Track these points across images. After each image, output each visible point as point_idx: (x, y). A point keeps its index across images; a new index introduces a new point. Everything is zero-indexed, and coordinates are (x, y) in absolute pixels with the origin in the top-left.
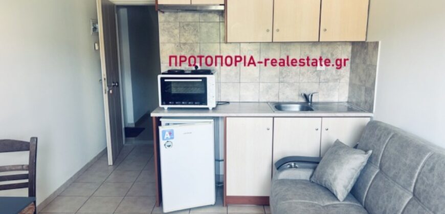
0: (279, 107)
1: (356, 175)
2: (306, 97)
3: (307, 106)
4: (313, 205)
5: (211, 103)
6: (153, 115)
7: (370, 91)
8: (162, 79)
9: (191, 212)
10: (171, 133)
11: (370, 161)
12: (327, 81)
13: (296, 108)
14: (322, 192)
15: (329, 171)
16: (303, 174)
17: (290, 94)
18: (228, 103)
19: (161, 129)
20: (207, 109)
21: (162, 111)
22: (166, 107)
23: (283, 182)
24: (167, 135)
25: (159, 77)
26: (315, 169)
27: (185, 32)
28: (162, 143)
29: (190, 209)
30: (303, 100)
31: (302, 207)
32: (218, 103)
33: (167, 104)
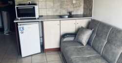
0: (61, 17)
1: (89, 37)
2: (70, 13)
3: (71, 16)
5: (37, 16)
6: (15, 21)
7: (91, 10)
8: (17, 7)
10: (23, 28)
11: (93, 32)
12: (76, 7)
13: (67, 17)
16: (72, 39)
17: (64, 12)
18: (42, 16)
19: (19, 27)
20: (35, 19)
21: (18, 20)
22: (19, 18)
23: (65, 42)
24: (21, 29)
25: (16, 7)
26: (75, 37)
28: (20, 32)
30: (68, 14)
32: (40, 16)
33: (20, 17)
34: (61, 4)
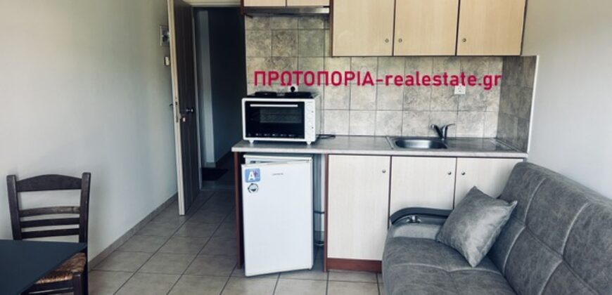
0: (401, 143)
1: (494, 234)
2: (437, 129)
3: (440, 142)
4: (435, 270)
5: (310, 136)
6: (234, 149)
7: (524, 122)
8: (248, 104)
9: (281, 276)
10: (256, 174)
11: (514, 215)
12: (468, 109)
13: (425, 144)
14: (449, 255)
15: (460, 227)
16: (427, 231)
17: (418, 127)
18: (333, 136)
19: (244, 168)
20: (305, 143)
21: (247, 145)
22: (252, 140)
23: (399, 240)
24: (252, 176)
25: (244, 100)
26: (442, 224)
27: (279, 43)
28: (245, 185)
29: (280, 274)
30: (434, 135)
31: (419, 272)
32: (320, 137)
33: (253, 136)
34: (406, 98)
